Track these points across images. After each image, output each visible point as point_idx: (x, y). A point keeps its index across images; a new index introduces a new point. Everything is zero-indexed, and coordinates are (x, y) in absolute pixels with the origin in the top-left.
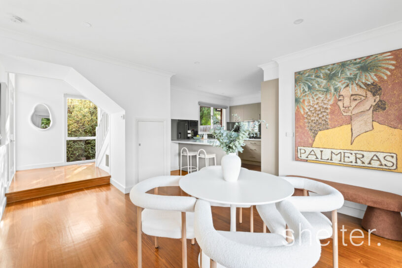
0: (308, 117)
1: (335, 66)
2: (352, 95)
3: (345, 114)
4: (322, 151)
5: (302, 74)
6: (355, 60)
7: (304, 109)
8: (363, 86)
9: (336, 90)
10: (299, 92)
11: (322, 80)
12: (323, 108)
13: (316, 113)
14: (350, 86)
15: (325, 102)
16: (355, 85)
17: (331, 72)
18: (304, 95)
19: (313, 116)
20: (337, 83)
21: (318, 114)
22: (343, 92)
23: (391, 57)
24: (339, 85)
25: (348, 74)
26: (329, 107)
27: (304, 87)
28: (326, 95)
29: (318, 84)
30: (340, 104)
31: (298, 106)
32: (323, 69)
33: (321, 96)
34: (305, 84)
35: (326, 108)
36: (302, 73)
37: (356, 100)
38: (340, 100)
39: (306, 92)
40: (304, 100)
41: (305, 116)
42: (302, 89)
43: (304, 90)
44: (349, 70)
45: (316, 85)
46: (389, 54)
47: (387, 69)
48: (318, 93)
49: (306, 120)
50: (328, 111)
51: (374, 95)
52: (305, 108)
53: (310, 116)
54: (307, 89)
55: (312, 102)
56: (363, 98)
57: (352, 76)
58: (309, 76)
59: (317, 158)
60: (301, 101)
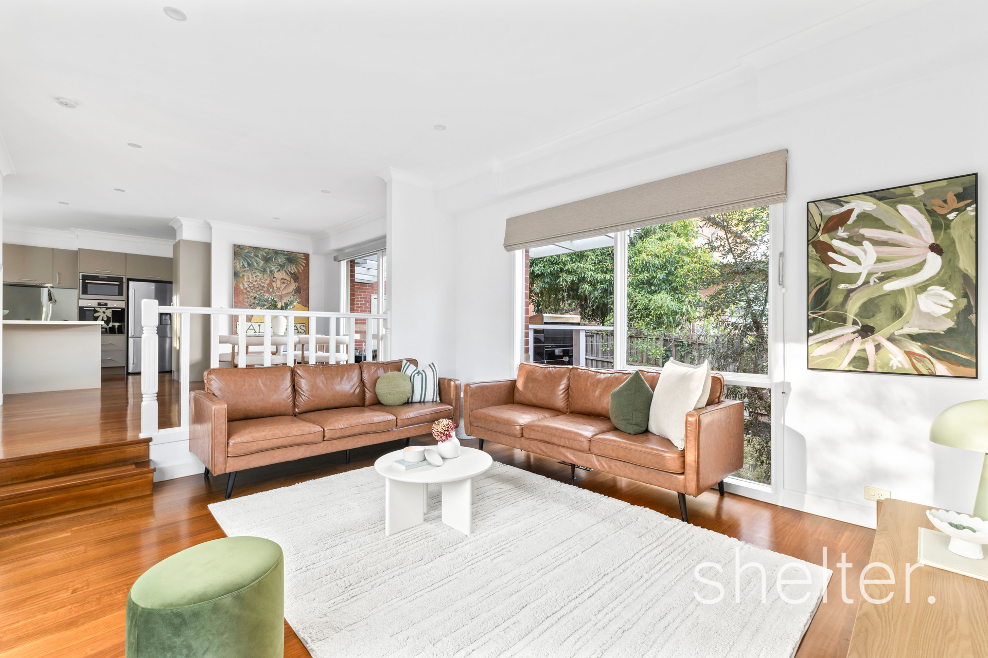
0: (248, 293)
1: (271, 251)
2: (282, 279)
3: (277, 293)
4: (259, 325)
5: (241, 249)
6: (284, 251)
7: (243, 284)
8: (288, 273)
9: (271, 272)
10: (238, 266)
11: (260, 260)
12: (261, 285)
13: (255, 290)
14: (281, 271)
15: (263, 281)
16: (284, 271)
17: (267, 256)
18: (243, 270)
19: (252, 292)
20: (272, 266)
21: (257, 291)
22: (276, 275)
23: (303, 257)
24: (273, 268)
25: (280, 261)
26: (266, 286)
27: (244, 262)
28: (263, 275)
29: (257, 263)
30: (274, 284)
31: (237, 281)
32: (261, 251)
33: (259, 275)
34: (245, 259)
35: (263, 287)
36: (241, 247)
37: (284, 283)
38: (274, 281)
39: (245, 267)
40: (243, 276)
41: (245, 292)
42: (241, 264)
43: (243, 265)
44: (280, 258)
45: (255, 264)
46: (303, 255)
47: (302, 265)
48: (256, 271)
49: (245, 296)
50: (265, 289)
51: (295, 282)
52: (245, 284)
53: (249, 292)
54: (246, 266)
55: (251, 279)
56: (289, 283)
57: (282, 264)
58: (248, 252)
59: (255, 332)
60: (241, 275)
